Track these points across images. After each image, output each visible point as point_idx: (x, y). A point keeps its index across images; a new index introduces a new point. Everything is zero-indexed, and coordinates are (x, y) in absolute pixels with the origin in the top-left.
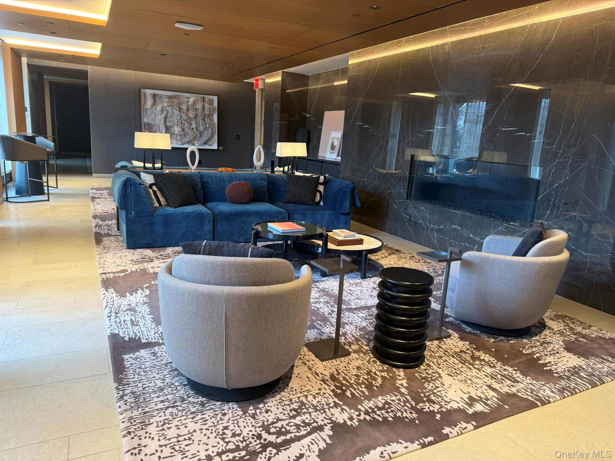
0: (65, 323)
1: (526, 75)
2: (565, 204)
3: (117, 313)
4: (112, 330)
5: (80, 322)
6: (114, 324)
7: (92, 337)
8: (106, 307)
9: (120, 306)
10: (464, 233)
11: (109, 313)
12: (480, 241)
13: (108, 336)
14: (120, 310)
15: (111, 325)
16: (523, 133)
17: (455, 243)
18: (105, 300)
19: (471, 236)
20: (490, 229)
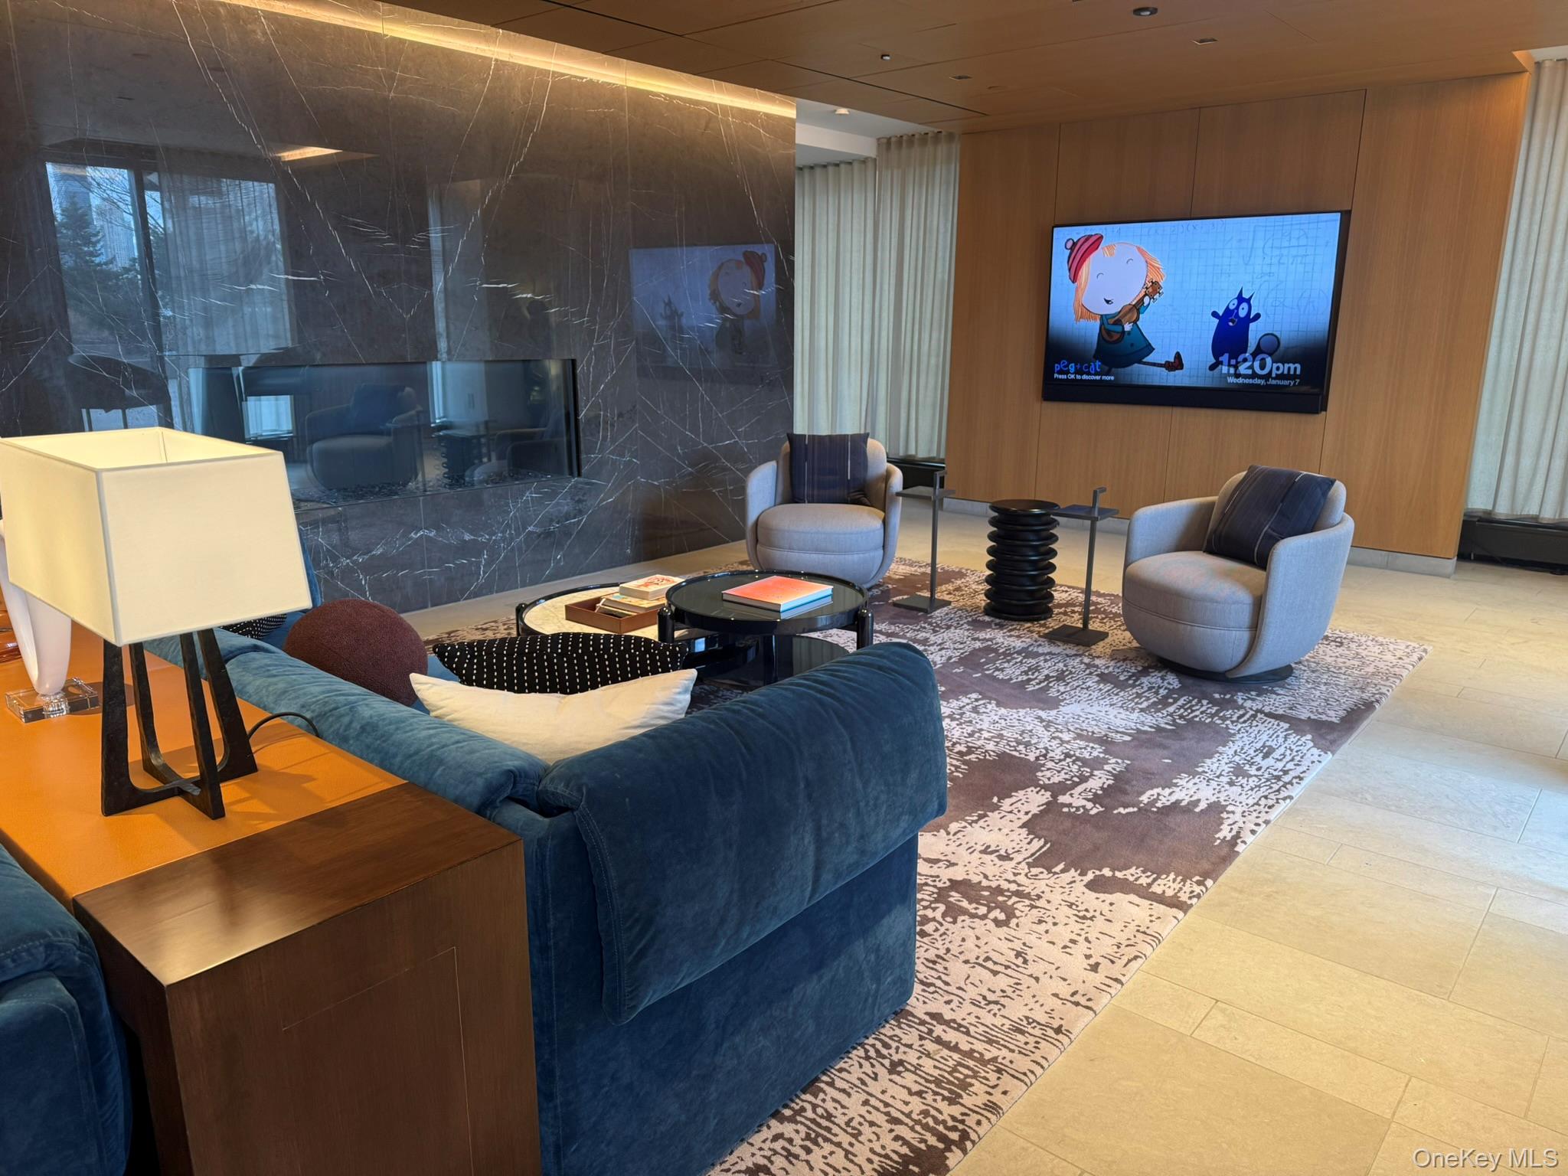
0: (1393, 808)
1: (509, 172)
2: (620, 415)
3: (1278, 778)
4: (1320, 755)
5: (1362, 798)
6: (1306, 763)
7: (1360, 765)
8: (1284, 799)
9: (1252, 789)
10: (448, 540)
11: (1292, 785)
12: (489, 540)
13: (1333, 753)
14: (1263, 780)
15: (1313, 762)
16: (529, 296)
17: (430, 573)
18: (1267, 817)
19: (467, 537)
20: (507, 505)
